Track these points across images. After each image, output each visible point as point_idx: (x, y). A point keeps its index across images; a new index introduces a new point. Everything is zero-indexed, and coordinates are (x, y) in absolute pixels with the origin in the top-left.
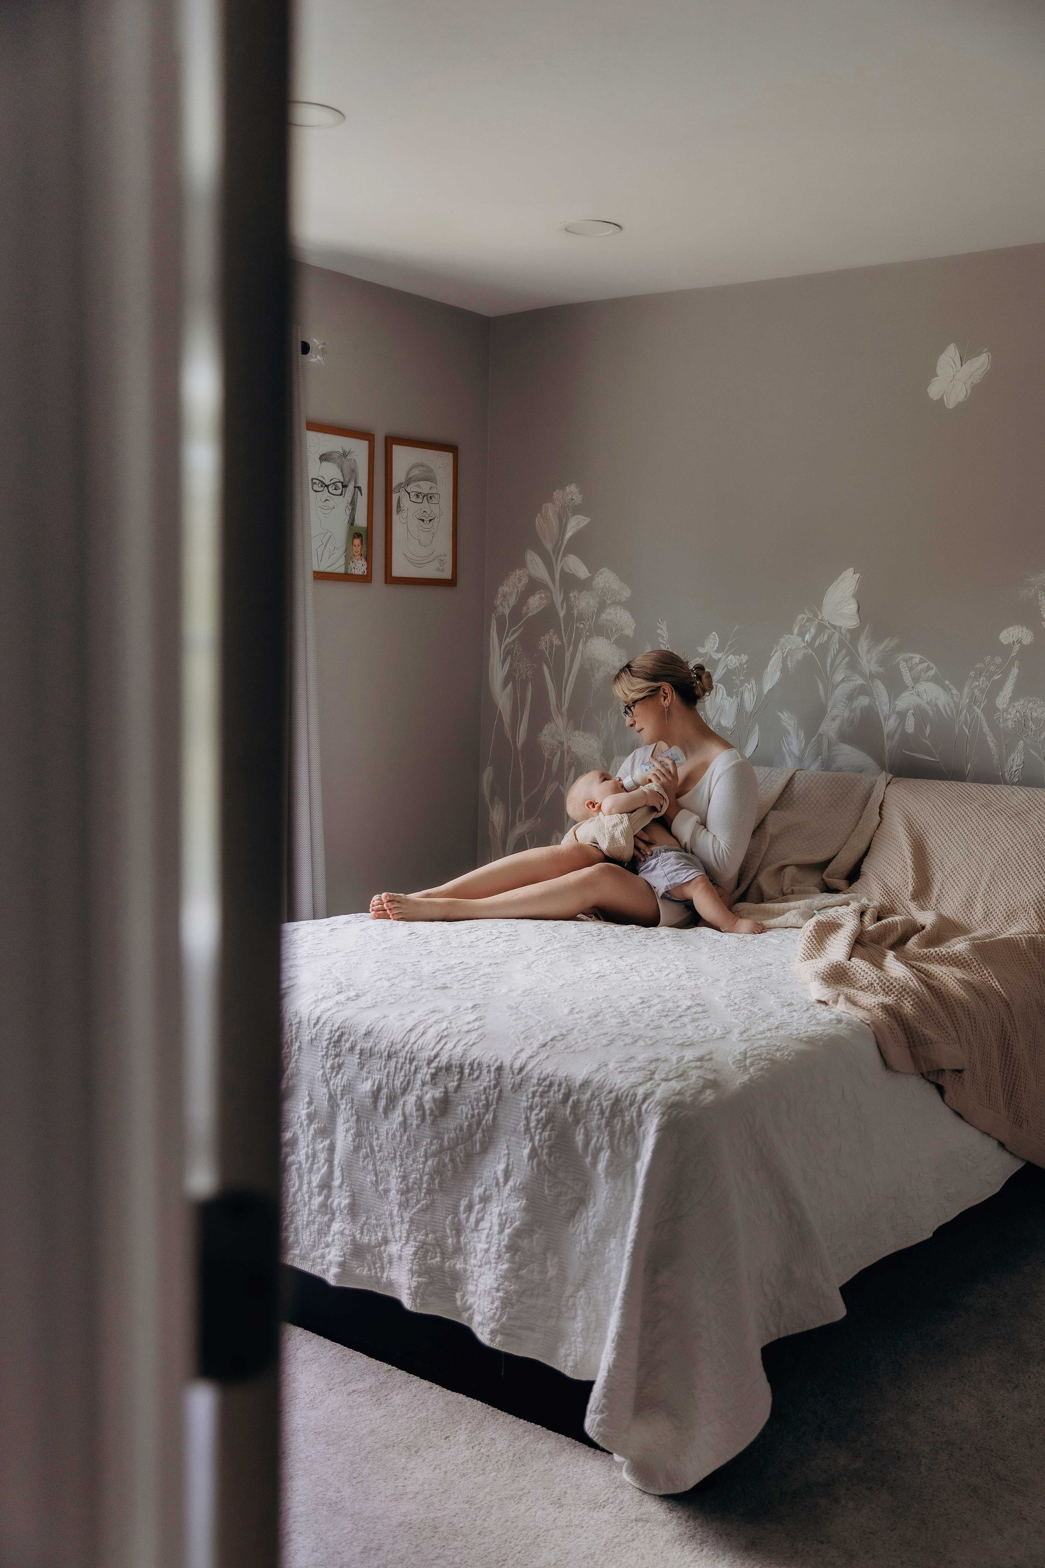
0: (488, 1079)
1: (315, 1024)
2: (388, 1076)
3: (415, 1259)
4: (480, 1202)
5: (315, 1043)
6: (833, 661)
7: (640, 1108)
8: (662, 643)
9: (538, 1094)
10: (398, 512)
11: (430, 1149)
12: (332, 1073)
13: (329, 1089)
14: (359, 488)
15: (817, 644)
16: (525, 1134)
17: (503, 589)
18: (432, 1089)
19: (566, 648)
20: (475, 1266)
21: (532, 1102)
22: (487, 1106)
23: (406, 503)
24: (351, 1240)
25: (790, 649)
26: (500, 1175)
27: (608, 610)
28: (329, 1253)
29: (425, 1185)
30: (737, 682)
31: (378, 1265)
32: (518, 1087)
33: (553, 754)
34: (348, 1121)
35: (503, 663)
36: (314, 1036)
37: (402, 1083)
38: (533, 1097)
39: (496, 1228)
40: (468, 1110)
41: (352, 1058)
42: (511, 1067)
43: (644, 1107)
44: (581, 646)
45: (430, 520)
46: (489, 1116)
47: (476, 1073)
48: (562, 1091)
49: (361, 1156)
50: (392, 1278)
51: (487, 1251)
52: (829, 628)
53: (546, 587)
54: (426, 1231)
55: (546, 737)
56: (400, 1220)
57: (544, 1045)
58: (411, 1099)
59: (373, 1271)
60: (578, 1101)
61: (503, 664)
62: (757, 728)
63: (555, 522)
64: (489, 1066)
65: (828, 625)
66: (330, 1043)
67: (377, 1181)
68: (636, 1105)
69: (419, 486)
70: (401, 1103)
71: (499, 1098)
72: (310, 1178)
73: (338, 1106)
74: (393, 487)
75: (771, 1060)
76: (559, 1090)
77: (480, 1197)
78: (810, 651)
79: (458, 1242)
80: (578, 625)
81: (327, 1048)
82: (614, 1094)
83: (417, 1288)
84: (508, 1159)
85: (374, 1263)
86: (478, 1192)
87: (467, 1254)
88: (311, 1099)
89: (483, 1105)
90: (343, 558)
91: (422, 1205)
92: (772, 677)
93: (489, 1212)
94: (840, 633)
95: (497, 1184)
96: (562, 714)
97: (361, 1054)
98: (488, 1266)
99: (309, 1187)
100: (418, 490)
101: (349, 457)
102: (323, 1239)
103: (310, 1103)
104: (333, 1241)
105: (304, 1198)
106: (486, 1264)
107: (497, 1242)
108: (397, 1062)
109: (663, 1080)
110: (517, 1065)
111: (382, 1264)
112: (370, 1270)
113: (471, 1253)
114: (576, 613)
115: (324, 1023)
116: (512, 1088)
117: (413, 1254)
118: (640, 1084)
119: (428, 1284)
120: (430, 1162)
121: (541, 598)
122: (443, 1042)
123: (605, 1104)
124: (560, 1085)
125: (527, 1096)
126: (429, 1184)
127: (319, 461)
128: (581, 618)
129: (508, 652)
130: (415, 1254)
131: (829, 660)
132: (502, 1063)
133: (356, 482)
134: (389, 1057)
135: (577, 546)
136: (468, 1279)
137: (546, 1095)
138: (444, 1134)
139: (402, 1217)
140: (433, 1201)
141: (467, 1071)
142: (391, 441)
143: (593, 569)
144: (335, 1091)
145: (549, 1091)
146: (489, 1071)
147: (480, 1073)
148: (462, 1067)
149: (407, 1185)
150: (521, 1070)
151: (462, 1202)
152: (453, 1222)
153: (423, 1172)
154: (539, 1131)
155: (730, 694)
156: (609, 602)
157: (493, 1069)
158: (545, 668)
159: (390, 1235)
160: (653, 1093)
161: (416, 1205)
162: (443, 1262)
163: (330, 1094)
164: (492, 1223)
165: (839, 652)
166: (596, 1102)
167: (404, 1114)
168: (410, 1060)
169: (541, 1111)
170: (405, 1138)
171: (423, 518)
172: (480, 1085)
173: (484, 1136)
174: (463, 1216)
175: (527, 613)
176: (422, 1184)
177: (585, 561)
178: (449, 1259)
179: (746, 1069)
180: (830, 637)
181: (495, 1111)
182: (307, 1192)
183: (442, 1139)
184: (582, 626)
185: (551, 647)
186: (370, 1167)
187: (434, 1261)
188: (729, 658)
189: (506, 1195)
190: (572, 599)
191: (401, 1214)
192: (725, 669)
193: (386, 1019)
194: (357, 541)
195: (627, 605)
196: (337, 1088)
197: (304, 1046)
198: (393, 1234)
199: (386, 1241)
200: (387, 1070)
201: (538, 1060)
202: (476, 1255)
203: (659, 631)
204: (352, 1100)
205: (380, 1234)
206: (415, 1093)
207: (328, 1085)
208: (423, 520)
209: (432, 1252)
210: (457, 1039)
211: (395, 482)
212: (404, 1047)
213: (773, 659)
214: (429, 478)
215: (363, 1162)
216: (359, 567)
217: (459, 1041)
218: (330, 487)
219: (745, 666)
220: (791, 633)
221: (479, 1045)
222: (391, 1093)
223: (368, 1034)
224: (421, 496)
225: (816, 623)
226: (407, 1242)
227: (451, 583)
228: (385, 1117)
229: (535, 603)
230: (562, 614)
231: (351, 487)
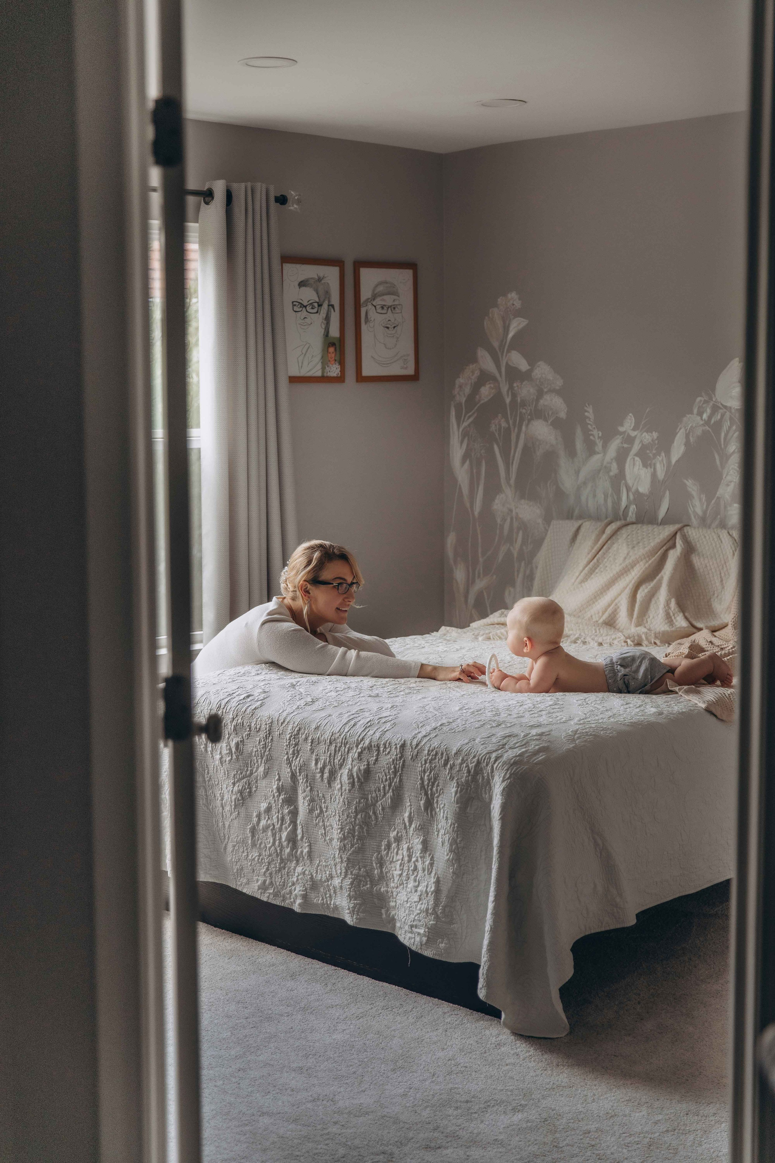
0: (395, 754)
1: (282, 723)
2: (330, 757)
3: (352, 887)
4: (395, 842)
5: (282, 736)
6: (726, 435)
7: (492, 767)
8: (589, 424)
9: (428, 761)
10: (366, 323)
11: (359, 807)
12: (293, 757)
13: (291, 769)
14: (333, 306)
15: (712, 422)
16: (421, 791)
17: (460, 380)
18: (359, 763)
19: (512, 429)
20: (393, 888)
21: (425, 767)
22: (395, 773)
23: (373, 314)
24: (310, 878)
25: (692, 426)
26: (406, 820)
27: (545, 397)
28: (295, 889)
29: (357, 833)
30: (651, 455)
31: (328, 895)
32: (415, 758)
33: (504, 520)
34: (305, 791)
35: (462, 442)
36: (281, 732)
37: (339, 761)
38: (426, 763)
39: (406, 859)
40: (383, 776)
41: (306, 746)
42: (411, 744)
43: (495, 766)
44: (524, 428)
45: (394, 327)
46: (397, 780)
47: (388, 750)
48: (444, 758)
49: (314, 816)
50: (337, 904)
51: (401, 875)
52: (721, 408)
53: (495, 379)
54: (359, 867)
55: (498, 505)
56: (340, 860)
57: (435, 729)
58: (345, 772)
59: (325, 900)
60: (454, 764)
61: (461, 445)
62: (667, 493)
63: (499, 323)
64: (396, 744)
65: (721, 406)
66: (291, 736)
67: (325, 833)
68: (490, 765)
69: (383, 300)
70: (339, 775)
71: (403, 765)
72: (281, 835)
73: (298, 780)
74: (362, 301)
75: (594, 735)
76: (442, 758)
77: (395, 839)
78: (707, 428)
79: (382, 872)
80: (521, 410)
81: (290, 739)
82: (477, 758)
83: (354, 907)
84: (411, 809)
85: (326, 894)
86: (393, 834)
87: (388, 880)
88: (279, 777)
89: (392, 772)
90: (320, 364)
91: (356, 848)
92: (678, 450)
93: (401, 848)
94: (731, 412)
95: (405, 828)
96: (510, 486)
97: (312, 743)
98: (402, 886)
99: (280, 842)
100: (383, 303)
101: (323, 281)
102: (290, 880)
103: (279, 780)
104: (297, 880)
105: (277, 851)
106: (400, 885)
107: (407, 868)
108: (336, 746)
109: (510, 748)
110: (415, 743)
111: (330, 895)
112: (323, 899)
113: (391, 879)
114: (519, 400)
115: (289, 722)
116: (411, 759)
117: (350, 884)
118: (494, 751)
119: (361, 905)
120: (359, 816)
121: (490, 388)
122: (367, 730)
123: (470, 766)
124: (442, 754)
125: (421, 763)
126: (359, 832)
127: (297, 287)
128: (523, 404)
129: (465, 434)
130: (352, 883)
131: (723, 435)
132: (405, 741)
133: (329, 301)
134: (331, 743)
135: (518, 343)
136: (390, 898)
137: (433, 762)
138: (368, 795)
139: (341, 858)
140: (363, 844)
141: (382, 749)
142: (358, 264)
143: (532, 363)
144: (295, 770)
145: (435, 758)
146: (396, 748)
147: (390, 750)
148: (378, 747)
149: (344, 835)
150: (417, 745)
151: (383, 843)
152: (377, 858)
153: (355, 823)
154: (430, 787)
155: (645, 465)
156: (545, 390)
157: (398, 746)
158: (496, 448)
159: (334, 873)
160: (501, 756)
161: (351, 848)
162: (372, 888)
163: (292, 772)
164: (403, 856)
165: (730, 428)
166: (465, 765)
167: (341, 782)
168: (344, 744)
169: (430, 773)
170: (342, 800)
171: (388, 326)
172: (391, 758)
173: (394, 794)
174: (384, 853)
175: (479, 401)
176: (354, 832)
177: (525, 356)
178: (376, 885)
179: (573, 740)
180: (723, 416)
181: (400, 776)
182: (279, 846)
183: (367, 800)
184: (524, 411)
185: (500, 430)
186: (321, 824)
187: (365, 888)
188: (643, 435)
189: (411, 834)
190: (516, 388)
191: (341, 856)
192: (640, 445)
193: (330, 718)
194: (331, 350)
195: (559, 392)
196: (296, 768)
197: (275, 739)
198: (336, 871)
199: (331, 877)
200: (329, 752)
201: (429, 738)
202: (394, 880)
203: (586, 414)
204: (307, 776)
205: (328, 872)
206: (347, 767)
207: (291, 766)
208: (388, 328)
209: (364, 882)
210: (376, 728)
211: (363, 299)
212: (340, 735)
213: (678, 435)
214: (392, 291)
215: (316, 820)
216: (334, 370)
217: (378, 729)
218: (307, 308)
219: (656, 442)
220: (692, 413)
221: (391, 731)
222: (332, 768)
223: (317, 728)
224: (385, 308)
225: (711, 404)
226: (346, 876)
227: (414, 378)
228: (329, 787)
229: (486, 392)
230: (508, 400)
231: (325, 306)
